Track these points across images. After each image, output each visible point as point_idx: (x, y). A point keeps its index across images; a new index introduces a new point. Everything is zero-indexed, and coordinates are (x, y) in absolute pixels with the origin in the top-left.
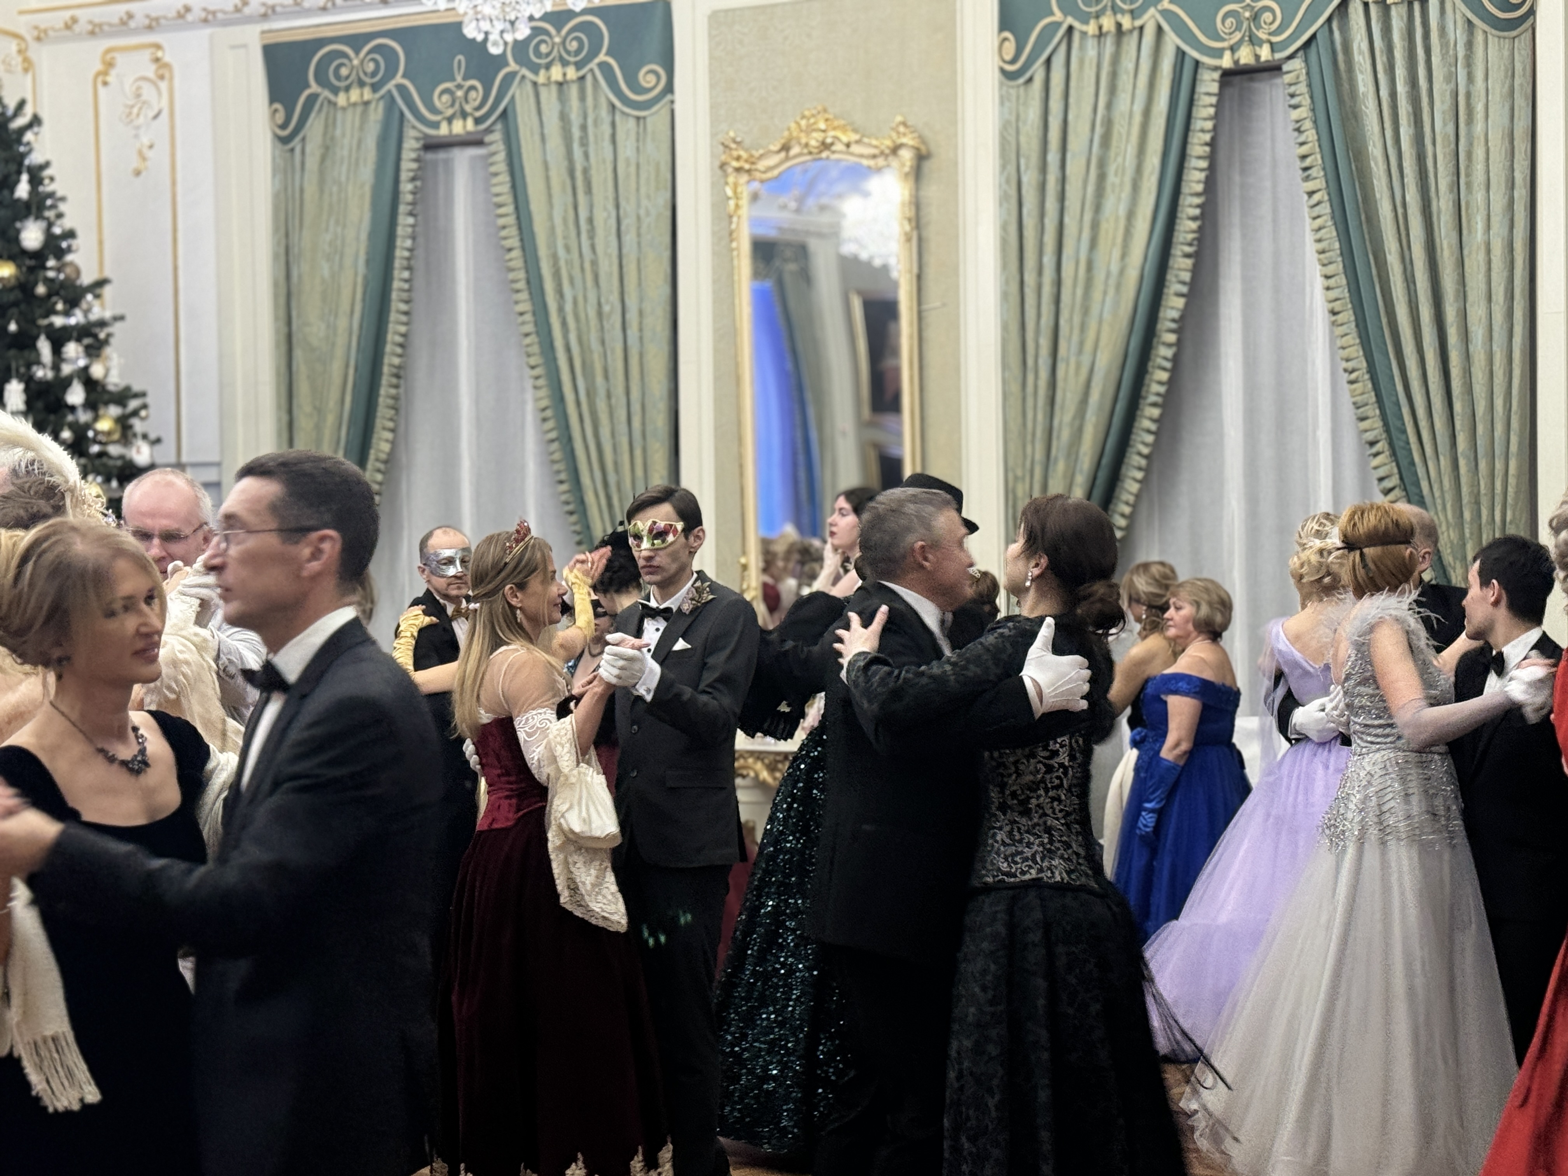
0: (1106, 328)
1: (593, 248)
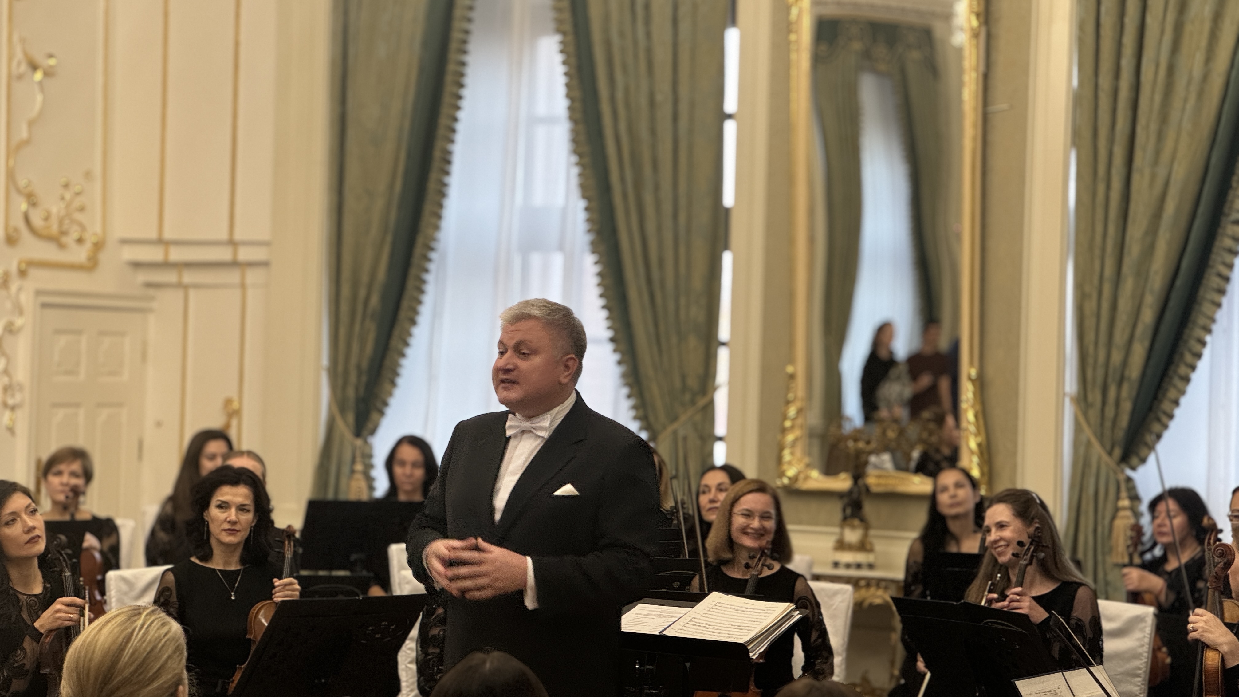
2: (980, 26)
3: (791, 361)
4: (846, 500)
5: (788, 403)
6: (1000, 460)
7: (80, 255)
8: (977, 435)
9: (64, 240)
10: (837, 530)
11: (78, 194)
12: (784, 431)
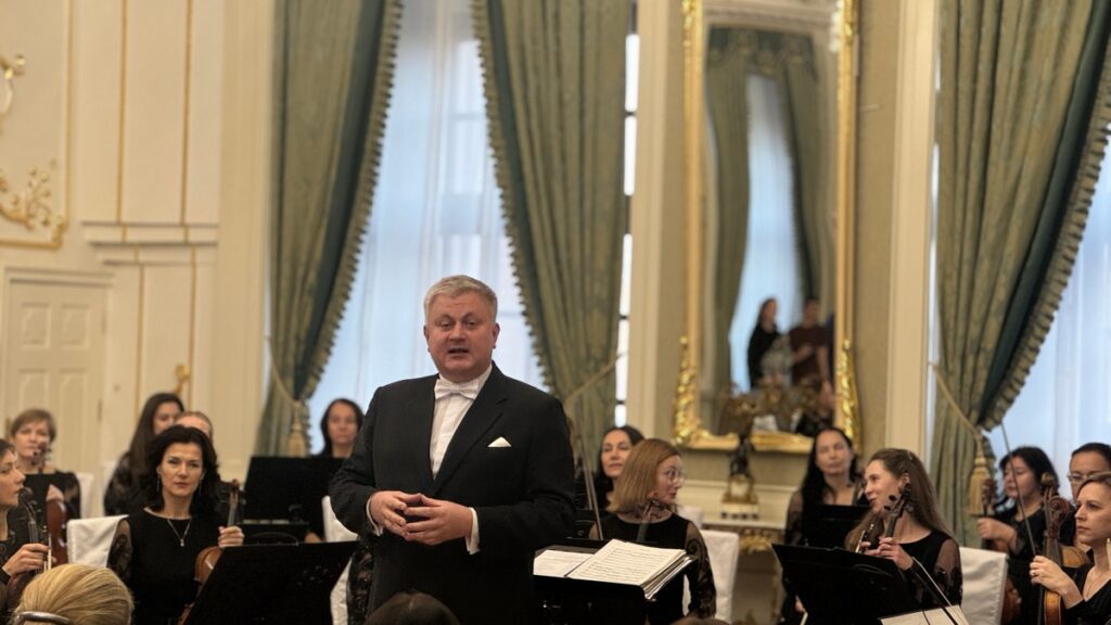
0: (1035, 134)
1: (558, 40)
2: (853, 34)
3: (685, 333)
4: (733, 458)
5: (682, 370)
6: (870, 421)
7: (46, 236)
8: (849, 400)
9: (32, 222)
10: (725, 484)
11: (45, 181)
12: (678, 396)
